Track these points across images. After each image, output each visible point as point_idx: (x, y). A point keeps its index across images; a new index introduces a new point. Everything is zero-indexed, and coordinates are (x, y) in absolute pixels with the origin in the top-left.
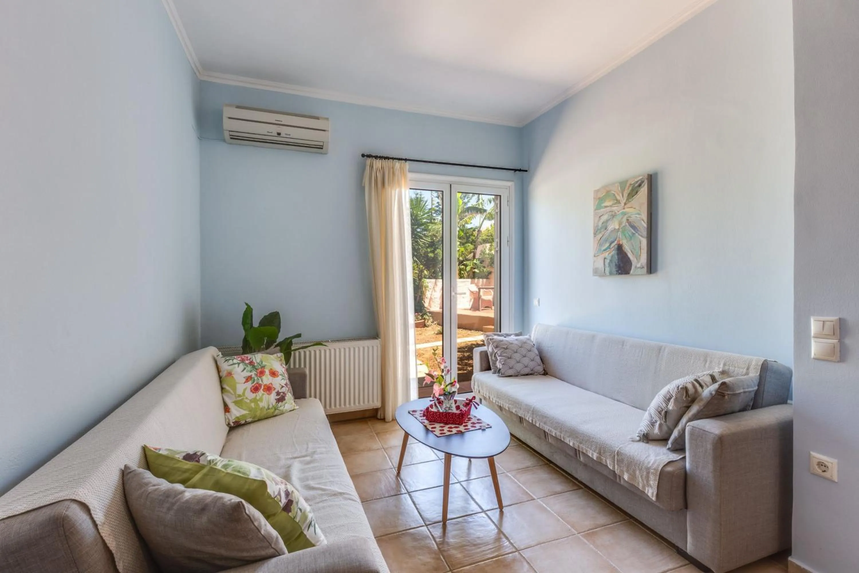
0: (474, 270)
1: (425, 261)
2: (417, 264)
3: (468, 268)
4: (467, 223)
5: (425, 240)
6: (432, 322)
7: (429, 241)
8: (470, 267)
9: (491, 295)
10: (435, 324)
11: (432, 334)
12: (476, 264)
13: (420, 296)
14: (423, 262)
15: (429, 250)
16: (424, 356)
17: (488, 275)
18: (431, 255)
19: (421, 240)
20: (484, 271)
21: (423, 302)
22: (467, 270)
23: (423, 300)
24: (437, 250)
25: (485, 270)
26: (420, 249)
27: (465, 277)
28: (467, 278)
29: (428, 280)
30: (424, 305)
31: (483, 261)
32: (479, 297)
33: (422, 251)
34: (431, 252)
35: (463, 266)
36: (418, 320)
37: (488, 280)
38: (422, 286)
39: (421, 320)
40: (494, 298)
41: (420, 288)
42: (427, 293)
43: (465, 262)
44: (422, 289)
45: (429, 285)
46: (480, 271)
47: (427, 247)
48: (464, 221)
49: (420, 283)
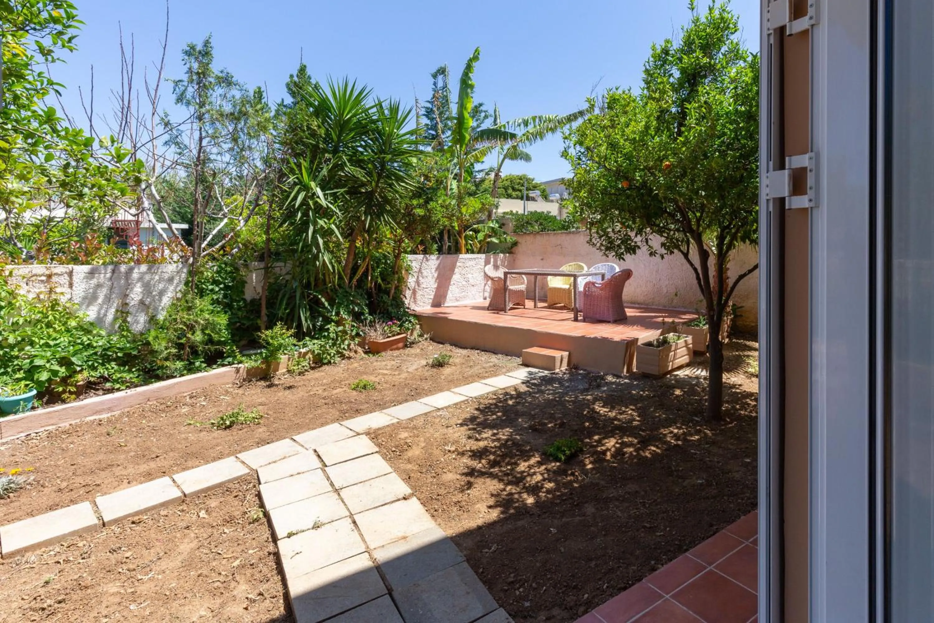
0: (489, 240)
1: (406, 222)
2: (392, 228)
3: (480, 236)
4: (477, 160)
5: (407, 183)
6: (421, 336)
7: (415, 186)
8: (484, 233)
9: (522, 284)
10: (426, 339)
11: (423, 367)
12: (493, 228)
13: (397, 288)
14: (402, 224)
15: (415, 202)
16: (410, 454)
17: (512, 247)
18: (420, 212)
19: (402, 184)
20: (508, 240)
21: (402, 296)
22: (479, 239)
23: (401, 294)
24: (431, 203)
25: (508, 238)
26: (397, 199)
27: (475, 250)
28: (478, 253)
29: (410, 257)
30: (403, 303)
31: (503, 224)
32: (505, 288)
33: (400, 203)
34: (420, 206)
35: (471, 233)
36: (394, 336)
37: (511, 255)
38: (400, 268)
39: (398, 334)
40: (527, 289)
41: (397, 273)
42: (409, 281)
43: (475, 226)
44: (401, 273)
45: (414, 264)
46: (501, 242)
47: (411, 198)
48: (473, 156)
49: (396, 262)
